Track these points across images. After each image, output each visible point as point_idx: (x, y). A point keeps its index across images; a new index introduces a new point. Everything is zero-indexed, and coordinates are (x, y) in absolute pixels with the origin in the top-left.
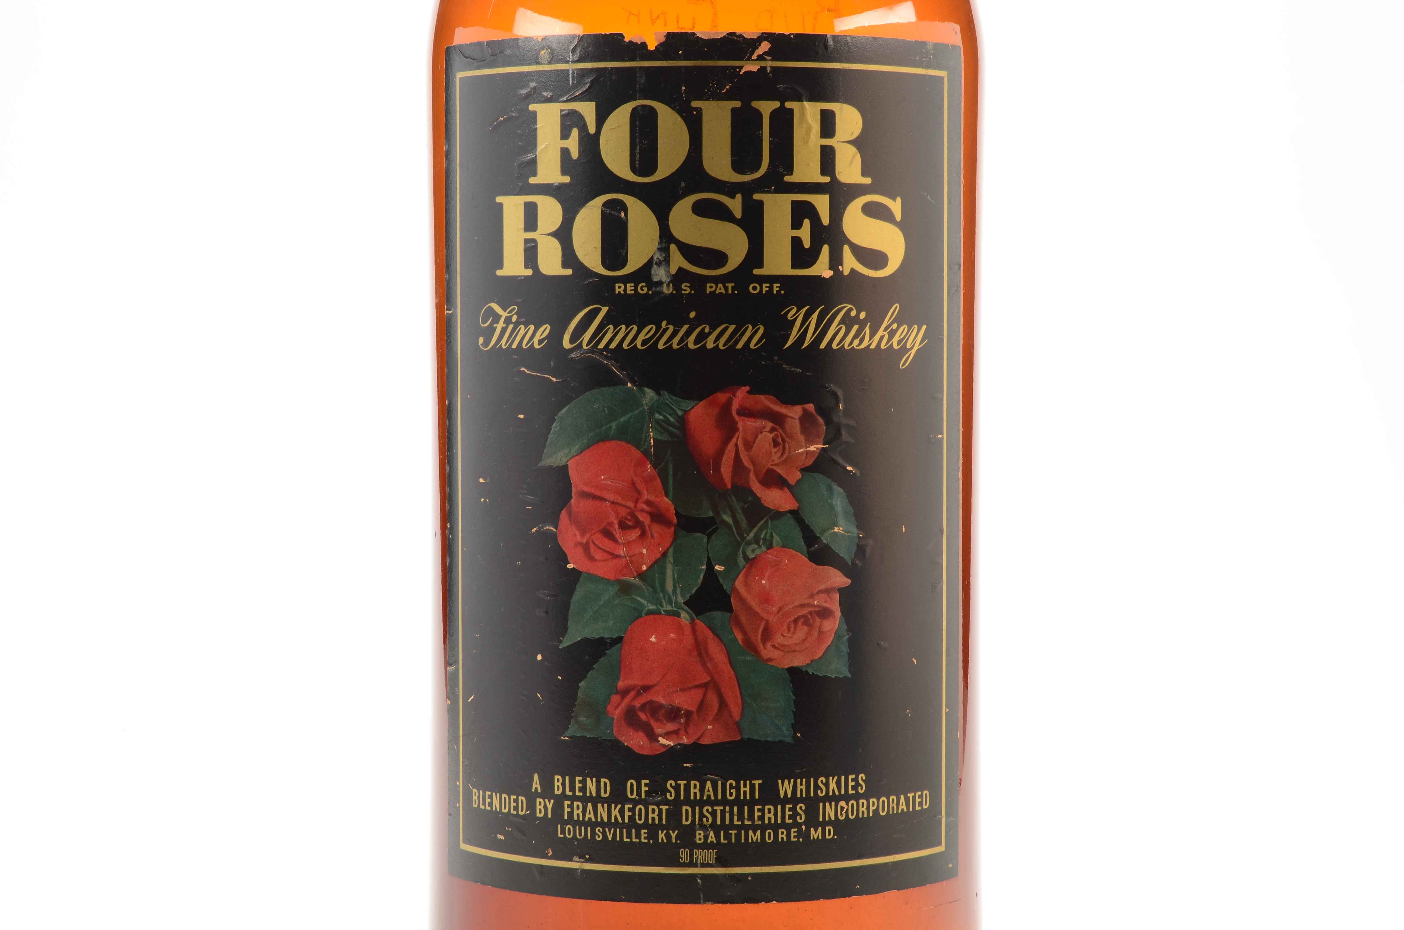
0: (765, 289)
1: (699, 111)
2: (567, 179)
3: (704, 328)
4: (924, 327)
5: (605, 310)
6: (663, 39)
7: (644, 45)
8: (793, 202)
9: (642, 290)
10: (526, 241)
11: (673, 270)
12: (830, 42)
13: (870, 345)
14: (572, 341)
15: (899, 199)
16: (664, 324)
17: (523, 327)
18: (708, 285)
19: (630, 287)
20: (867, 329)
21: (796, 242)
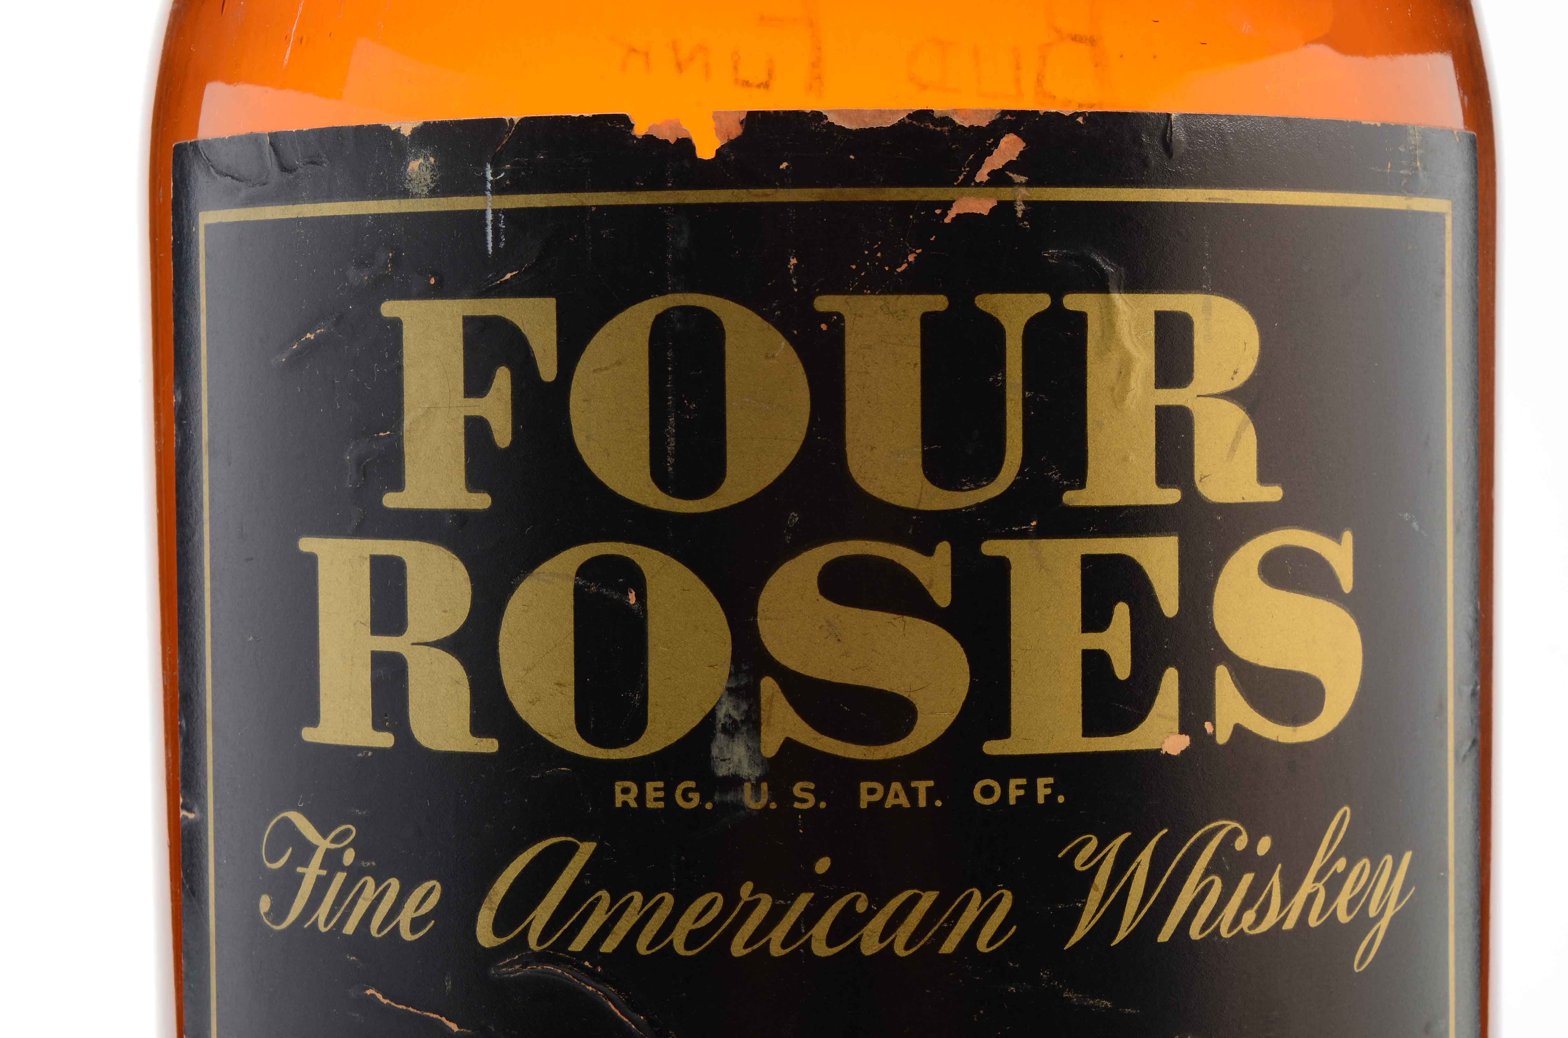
0: (1014, 794)
1: (837, 322)
2: (482, 501)
3: (856, 899)
4: (1407, 857)
5: (586, 849)
6: (736, 131)
7: (686, 145)
8: (1087, 560)
9: (687, 800)
10: (379, 660)
11: (770, 746)
12: (1179, 134)
13: (1283, 920)
14: (499, 929)
15: (1348, 537)
16: (746, 889)
17: (370, 881)
18: (864, 786)
19: (653, 790)
20: (1276, 879)
21: (1095, 663)
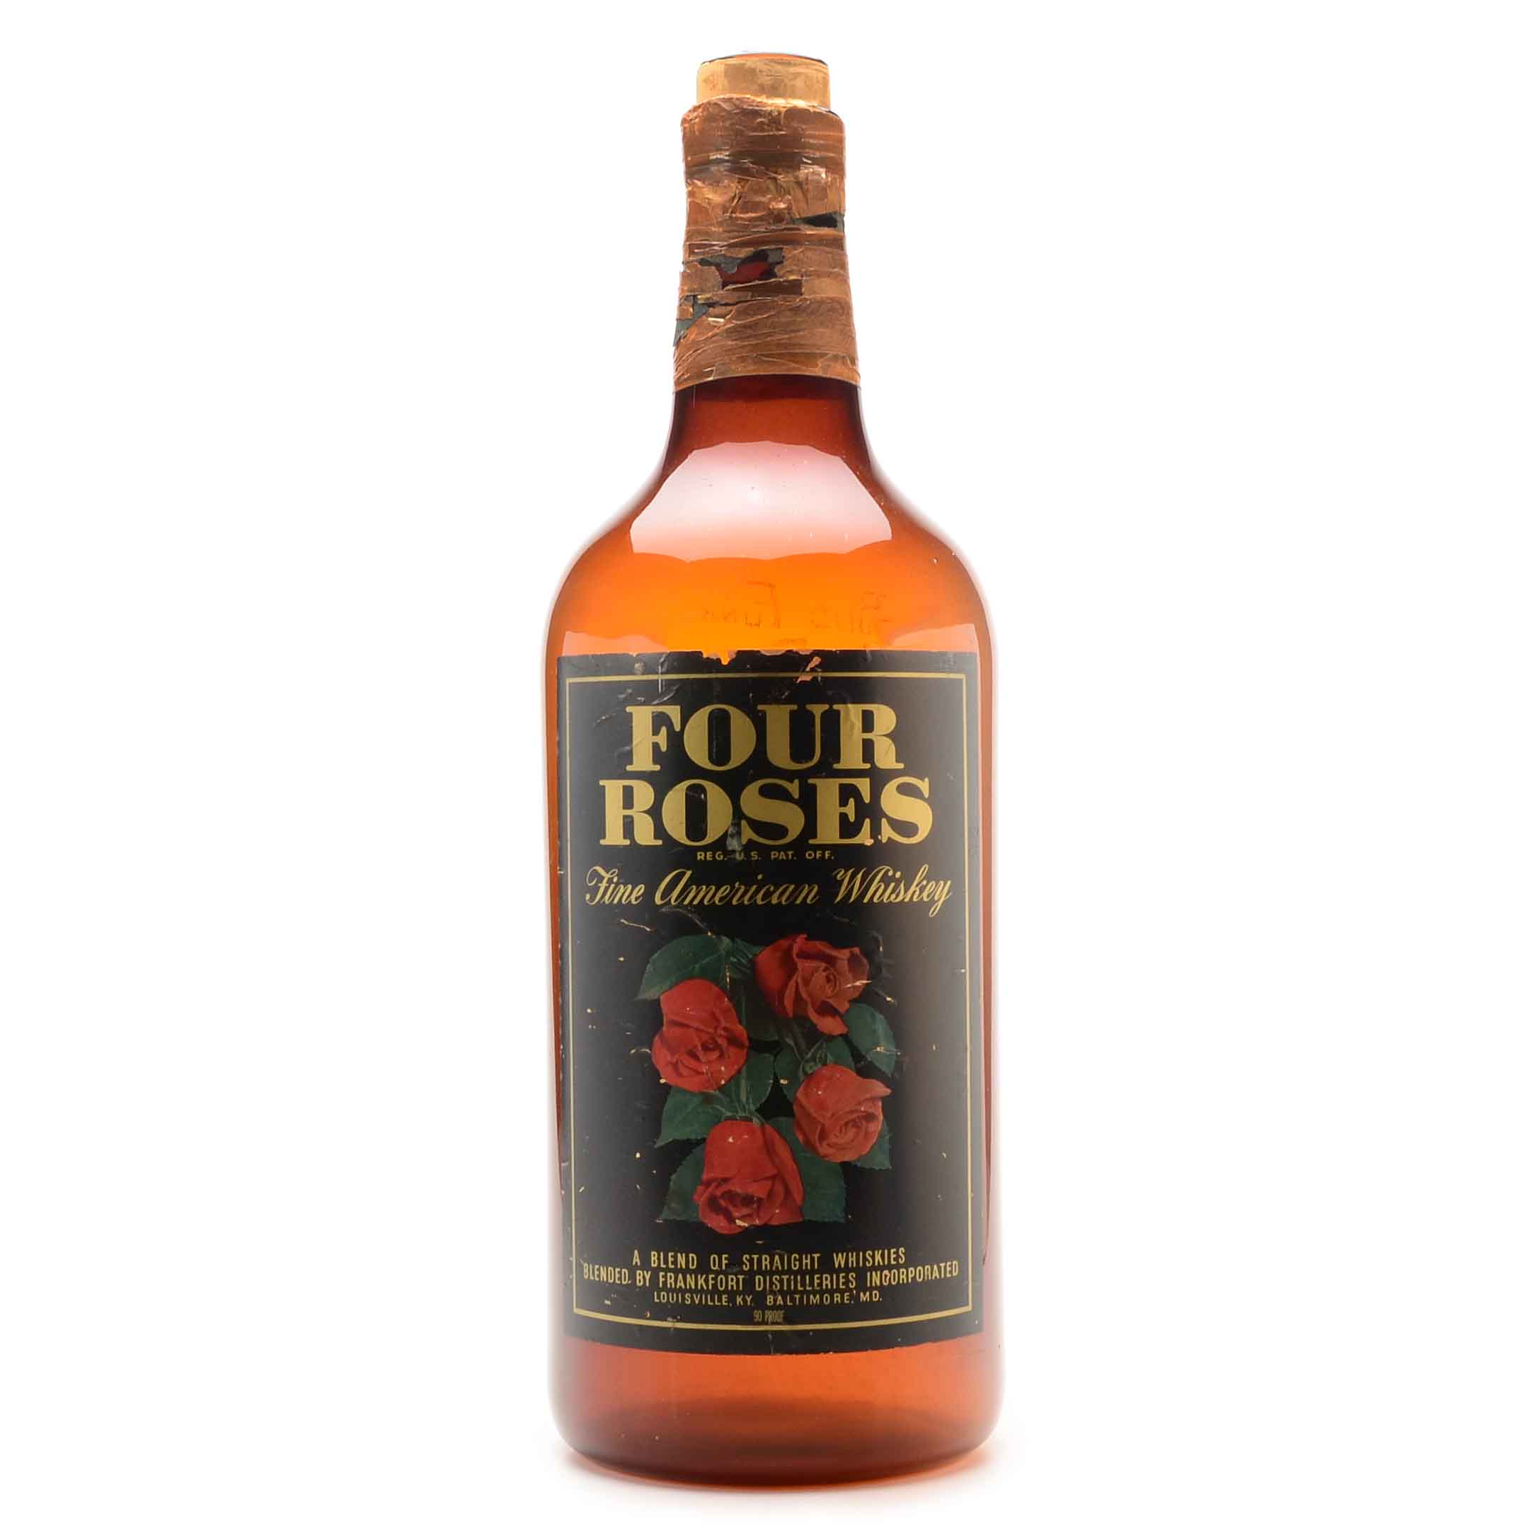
0: (818, 856)
1: (764, 713)
2: (658, 768)
3: (770, 888)
4: (949, 883)
5: (689, 873)
6: (734, 656)
7: (719, 660)
8: (841, 785)
9: (719, 856)
10: (625, 817)
11: (744, 841)
12: (869, 656)
13: (904, 899)
14: (662, 898)
15: (927, 780)
16: (737, 885)
17: (622, 886)
18: (773, 853)
19: (709, 854)
20: (902, 885)
21: (843, 817)
